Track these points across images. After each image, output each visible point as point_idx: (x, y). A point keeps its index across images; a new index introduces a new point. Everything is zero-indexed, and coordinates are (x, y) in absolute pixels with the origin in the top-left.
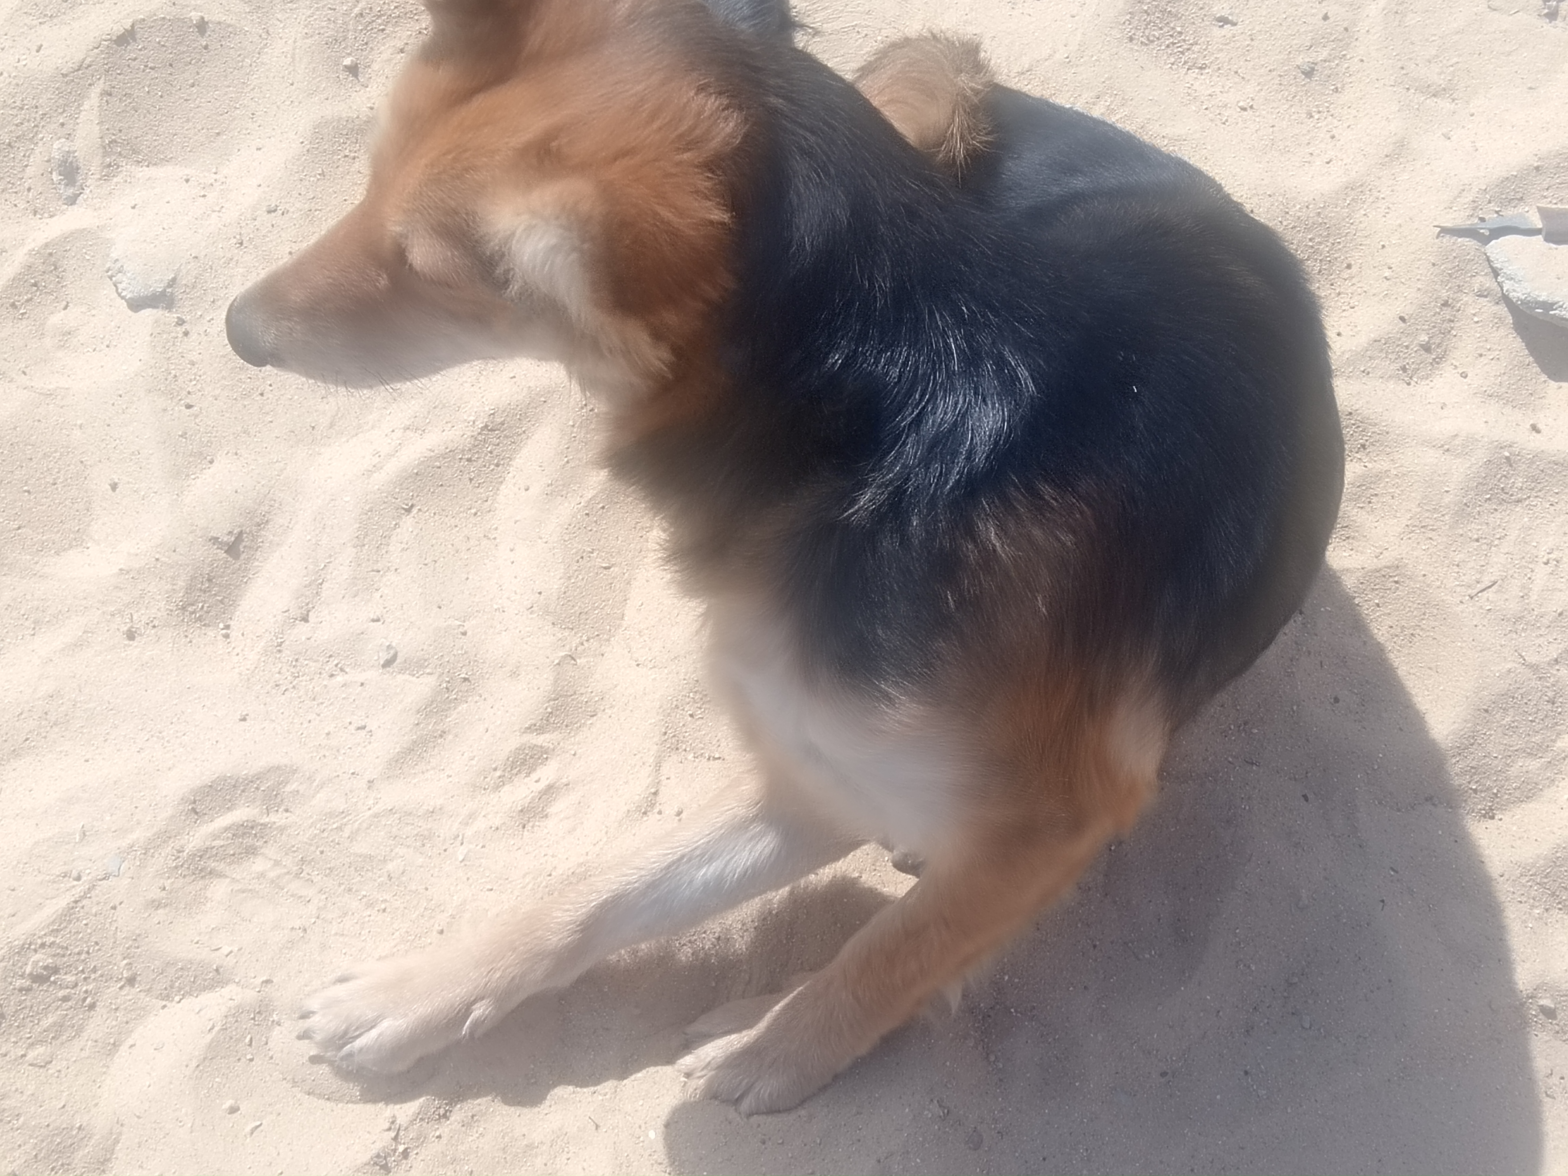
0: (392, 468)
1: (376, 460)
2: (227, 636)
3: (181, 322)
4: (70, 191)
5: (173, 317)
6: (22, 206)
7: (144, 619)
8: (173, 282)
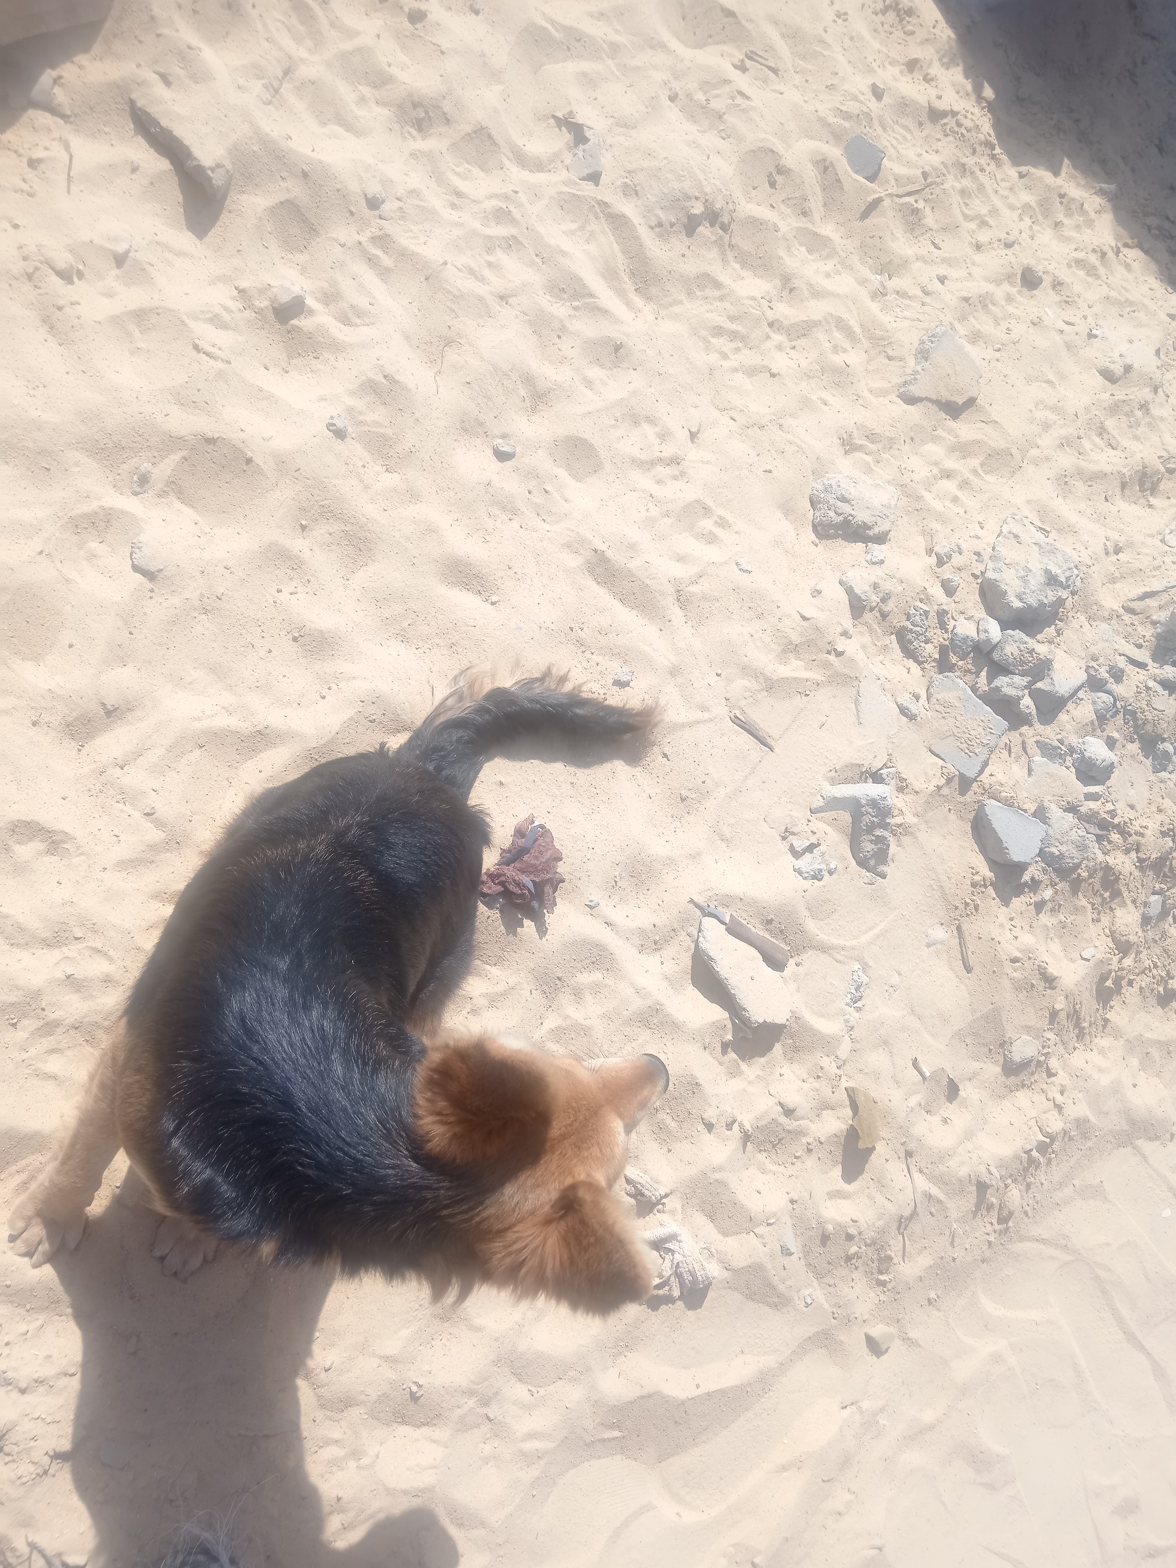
0: (206, 723)
1: (201, 715)
2: (79, 750)
3: (152, 591)
4: (138, 489)
5: (150, 585)
6: (110, 479)
7: (46, 720)
8: (160, 571)
